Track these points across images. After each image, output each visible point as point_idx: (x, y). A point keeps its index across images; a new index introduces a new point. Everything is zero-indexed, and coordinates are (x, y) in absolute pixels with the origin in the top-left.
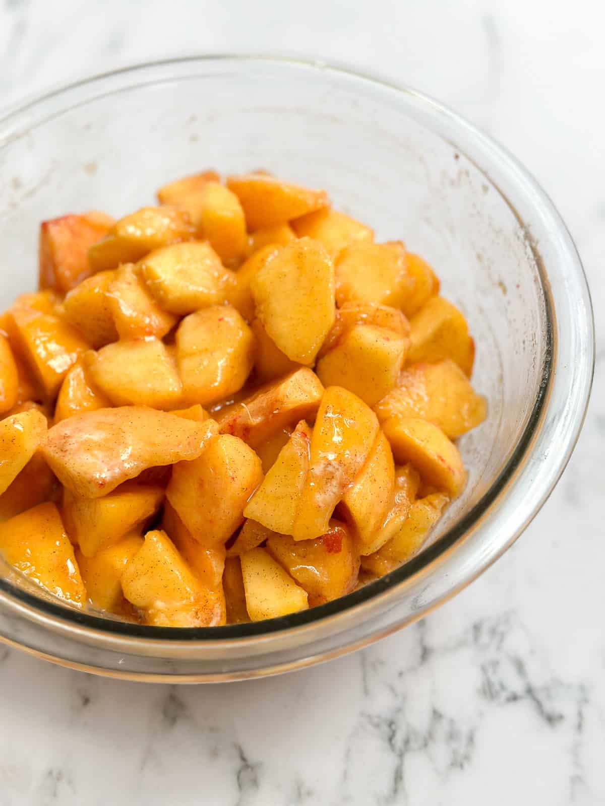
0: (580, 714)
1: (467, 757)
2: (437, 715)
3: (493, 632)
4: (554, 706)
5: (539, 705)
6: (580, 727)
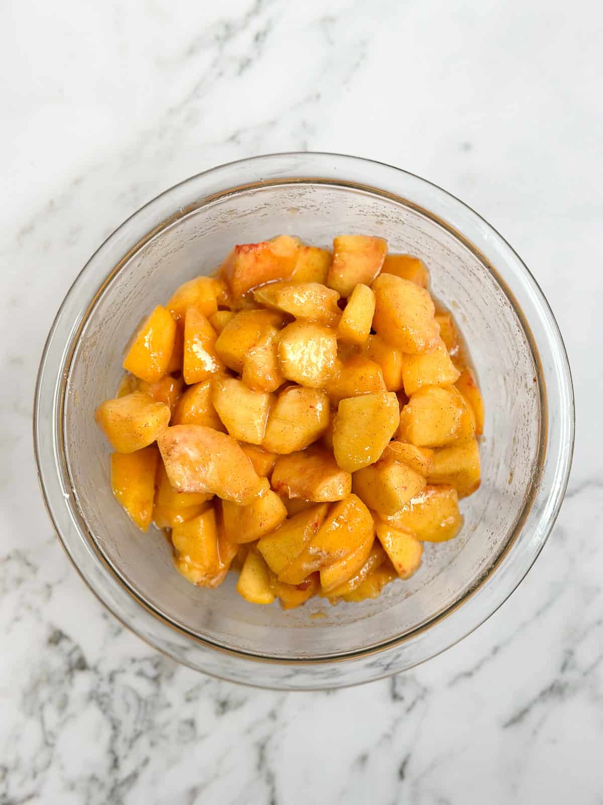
0: (414, 704)
4: (401, 690)
5: (394, 684)
6: (409, 710)
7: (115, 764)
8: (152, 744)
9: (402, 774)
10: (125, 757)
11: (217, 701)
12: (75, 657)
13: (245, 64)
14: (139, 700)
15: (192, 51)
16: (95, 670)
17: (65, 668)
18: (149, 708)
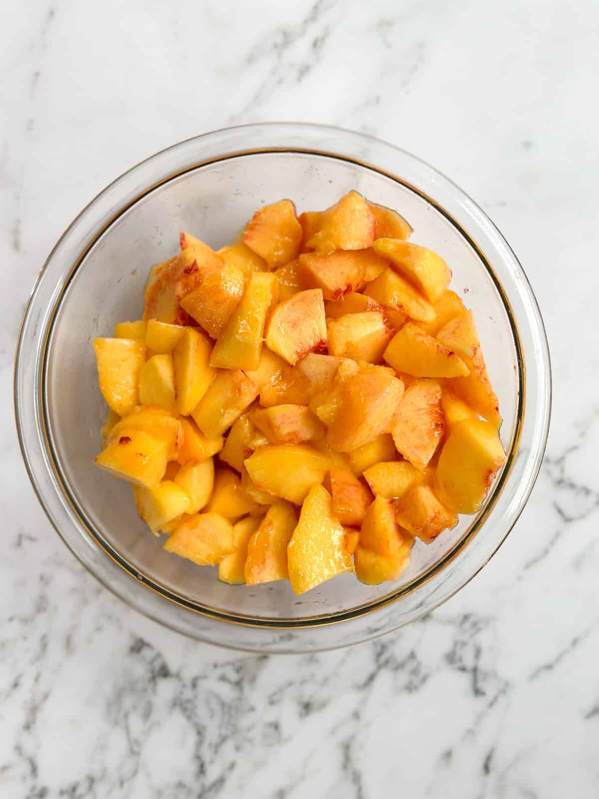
0: (496, 698)
1: (416, 688)
2: (412, 656)
3: (475, 624)
4: (482, 685)
5: (475, 681)
6: (491, 704)
7: (202, 770)
8: (238, 748)
9: (487, 768)
10: (212, 762)
11: (300, 703)
12: (157, 665)
13: (304, 71)
14: (223, 704)
15: (251, 60)
16: (178, 676)
17: (149, 675)
18: (233, 712)
